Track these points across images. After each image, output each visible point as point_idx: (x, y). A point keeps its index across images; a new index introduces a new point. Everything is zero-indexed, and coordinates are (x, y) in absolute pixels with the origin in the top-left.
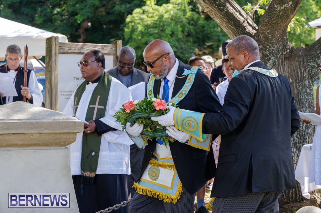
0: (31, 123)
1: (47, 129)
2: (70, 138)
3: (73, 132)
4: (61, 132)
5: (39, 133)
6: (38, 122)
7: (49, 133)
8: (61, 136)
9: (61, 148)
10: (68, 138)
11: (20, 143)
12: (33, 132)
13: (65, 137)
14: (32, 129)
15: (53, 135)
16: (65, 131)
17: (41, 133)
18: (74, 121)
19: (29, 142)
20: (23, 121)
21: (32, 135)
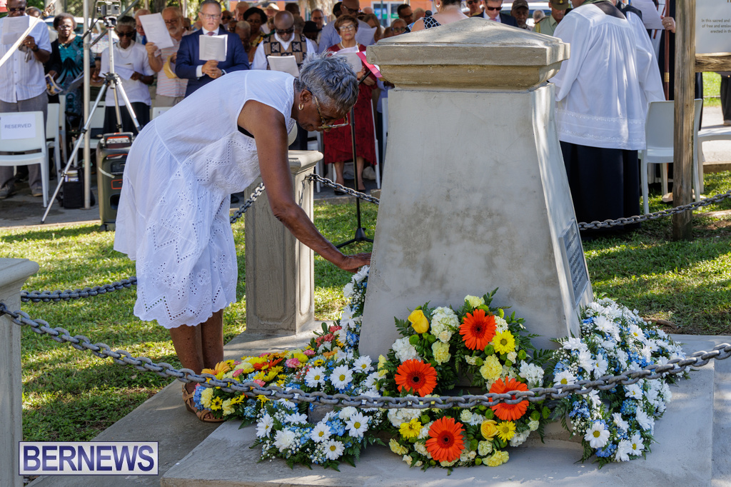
0: (464, 48)
1: (489, 59)
2: (528, 75)
3: (531, 64)
4: (511, 64)
5: (480, 66)
6: (475, 48)
7: (495, 66)
8: (514, 71)
9: (520, 91)
10: (526, 74)
11: (453, 80)
12: (469, 63)
13: (520, 73)
14: (466, 58)
15: (502, 69)
16: (518, 63)
17: (483, 66)
18: (535, 47)
19: (466, 80)
20: (455, 45)
21: (470, 69)
